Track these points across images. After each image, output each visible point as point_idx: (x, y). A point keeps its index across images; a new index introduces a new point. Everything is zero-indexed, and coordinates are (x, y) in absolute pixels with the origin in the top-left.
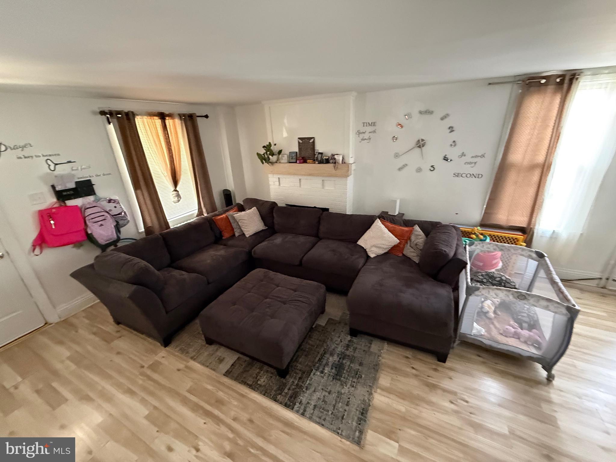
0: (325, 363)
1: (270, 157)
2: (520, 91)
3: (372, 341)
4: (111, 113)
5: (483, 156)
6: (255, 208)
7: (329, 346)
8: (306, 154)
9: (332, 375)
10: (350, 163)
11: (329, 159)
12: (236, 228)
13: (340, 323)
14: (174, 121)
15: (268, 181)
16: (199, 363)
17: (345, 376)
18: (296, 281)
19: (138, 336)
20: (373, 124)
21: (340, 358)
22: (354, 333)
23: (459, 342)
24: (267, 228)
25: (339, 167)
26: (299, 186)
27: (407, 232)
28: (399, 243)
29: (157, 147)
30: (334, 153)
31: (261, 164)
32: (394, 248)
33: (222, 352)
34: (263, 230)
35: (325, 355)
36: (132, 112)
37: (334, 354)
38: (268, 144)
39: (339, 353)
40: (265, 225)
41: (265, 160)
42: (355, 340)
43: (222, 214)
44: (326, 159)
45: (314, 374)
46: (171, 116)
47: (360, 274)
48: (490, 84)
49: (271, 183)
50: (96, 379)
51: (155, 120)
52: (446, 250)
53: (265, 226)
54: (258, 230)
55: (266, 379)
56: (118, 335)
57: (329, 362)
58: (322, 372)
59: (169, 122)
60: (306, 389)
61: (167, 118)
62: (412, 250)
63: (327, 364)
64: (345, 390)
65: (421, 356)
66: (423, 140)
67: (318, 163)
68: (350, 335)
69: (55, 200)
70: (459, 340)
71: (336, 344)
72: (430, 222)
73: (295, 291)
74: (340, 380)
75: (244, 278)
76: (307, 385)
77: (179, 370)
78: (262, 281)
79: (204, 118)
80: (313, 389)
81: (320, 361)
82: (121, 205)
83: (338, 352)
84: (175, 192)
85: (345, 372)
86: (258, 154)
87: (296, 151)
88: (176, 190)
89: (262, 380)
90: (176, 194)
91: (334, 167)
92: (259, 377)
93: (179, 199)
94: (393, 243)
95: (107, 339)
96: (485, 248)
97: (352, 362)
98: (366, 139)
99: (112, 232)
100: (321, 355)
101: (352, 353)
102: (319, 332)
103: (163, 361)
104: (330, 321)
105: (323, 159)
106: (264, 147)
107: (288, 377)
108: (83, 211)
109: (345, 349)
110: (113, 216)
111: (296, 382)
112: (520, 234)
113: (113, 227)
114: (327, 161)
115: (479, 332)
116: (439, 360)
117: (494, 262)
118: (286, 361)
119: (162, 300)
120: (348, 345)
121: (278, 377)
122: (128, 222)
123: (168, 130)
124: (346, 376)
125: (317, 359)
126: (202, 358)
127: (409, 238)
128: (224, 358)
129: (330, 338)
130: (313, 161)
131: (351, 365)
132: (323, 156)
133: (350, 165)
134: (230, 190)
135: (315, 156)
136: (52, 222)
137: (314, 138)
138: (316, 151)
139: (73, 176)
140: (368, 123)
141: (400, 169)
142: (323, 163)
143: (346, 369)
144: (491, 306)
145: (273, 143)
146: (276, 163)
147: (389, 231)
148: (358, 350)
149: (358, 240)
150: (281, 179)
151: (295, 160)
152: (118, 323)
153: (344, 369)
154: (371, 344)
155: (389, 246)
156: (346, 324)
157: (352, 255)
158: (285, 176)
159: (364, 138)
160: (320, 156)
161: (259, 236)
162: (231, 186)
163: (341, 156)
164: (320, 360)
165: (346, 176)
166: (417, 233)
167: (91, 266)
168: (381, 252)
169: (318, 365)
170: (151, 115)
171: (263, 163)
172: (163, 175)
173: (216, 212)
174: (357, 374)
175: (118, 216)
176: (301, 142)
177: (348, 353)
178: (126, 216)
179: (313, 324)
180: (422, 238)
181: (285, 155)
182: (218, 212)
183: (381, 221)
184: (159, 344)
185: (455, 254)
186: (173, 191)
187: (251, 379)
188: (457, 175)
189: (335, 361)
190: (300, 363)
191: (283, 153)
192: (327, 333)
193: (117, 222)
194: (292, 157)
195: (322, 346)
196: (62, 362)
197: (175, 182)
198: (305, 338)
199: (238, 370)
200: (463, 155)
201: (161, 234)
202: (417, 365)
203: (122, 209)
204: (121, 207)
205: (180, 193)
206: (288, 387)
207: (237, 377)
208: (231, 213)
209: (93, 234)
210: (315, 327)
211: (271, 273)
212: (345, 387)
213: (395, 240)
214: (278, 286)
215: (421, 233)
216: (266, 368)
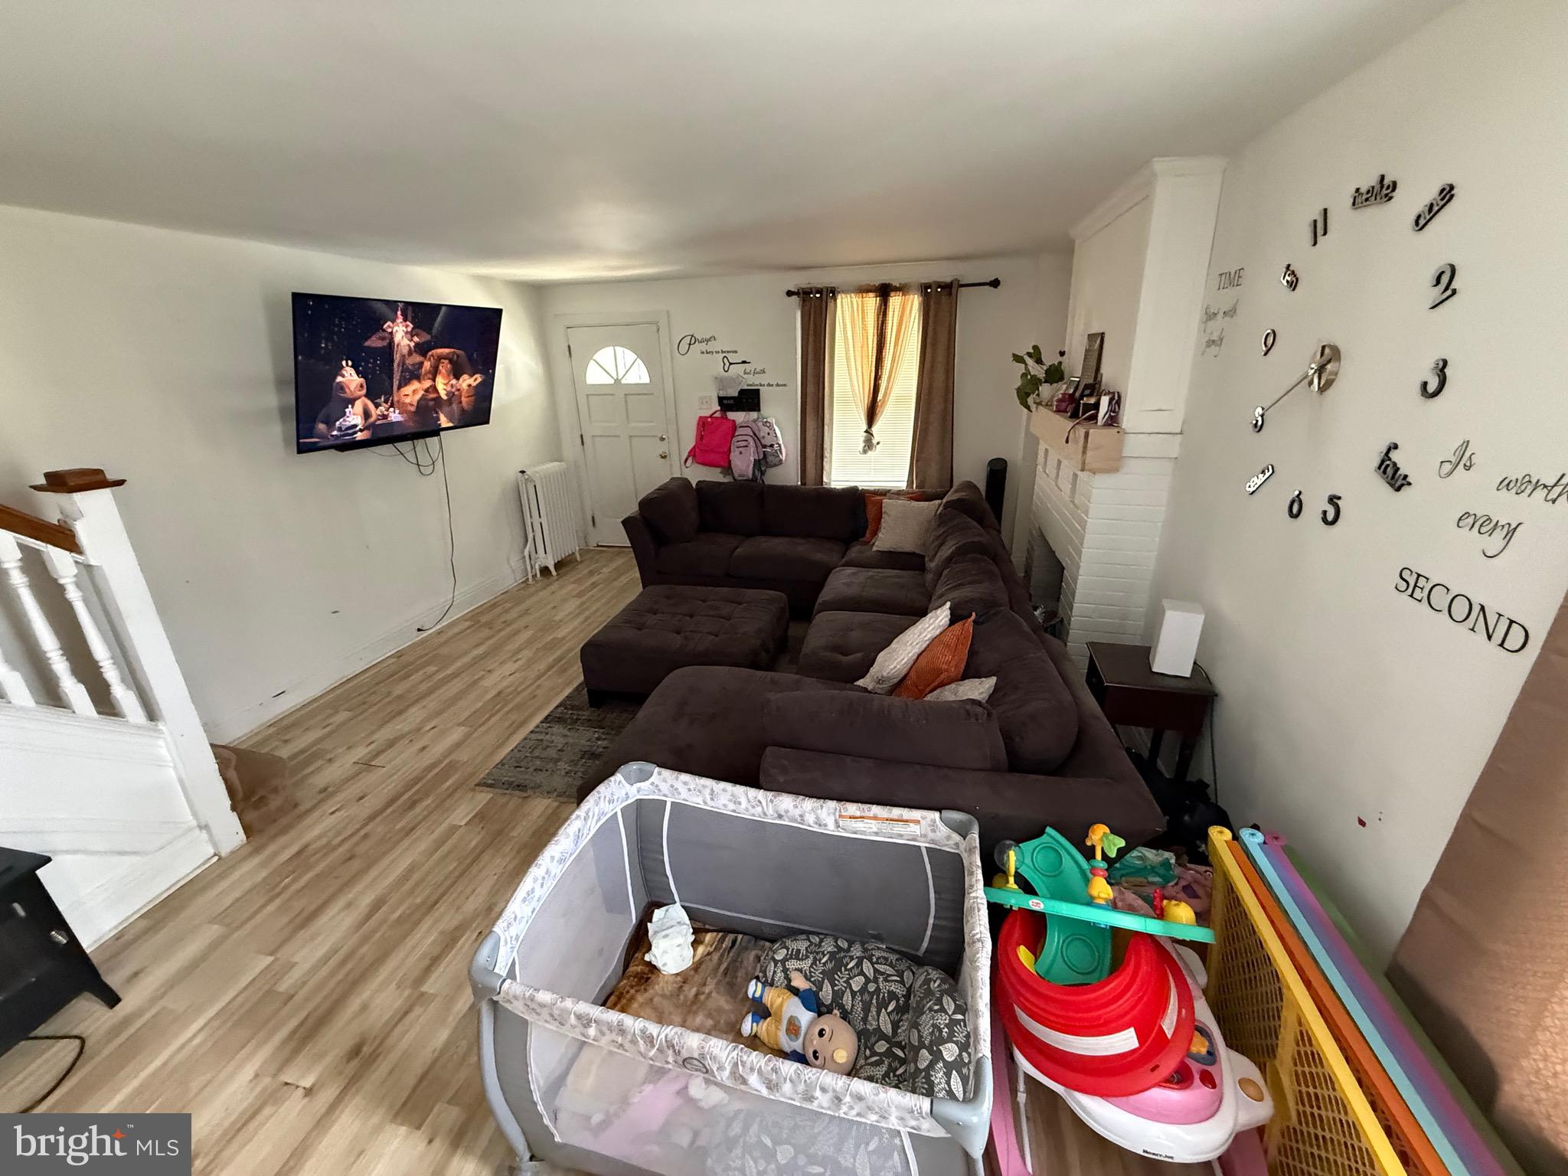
4: (799, 293)
5: (1563, 489)
10: (1122, 428)
14: (906, 298)
20: (1238, 277)
24: (924, 553)
44: (1086, 404)
49: (1039, 459)
51: (868, 299)
59: (895, 301)
61: (892, 294)
66: (1323, 351)
67: (1069, 416)
69: (718, 408)
79: (987, 287)
80: (570, 735)
82: (778, 433)
84: (865, 436)
87: (1080, 376)
88: (866, 432)
91: (1069, 433)
98: (1213, 342)
99: (748, 467)
108: (735, 430)
110: (763, 445)
111: (581, 718)
138: (1098, 379)
139: (741, 381)
140: (1228, 276)
159: (1212, 338)
163: (1108, 399)
170: (863, 290)
175: (770, 447)
176: (1088, 344)
186: (860, 436)
193: (765, 457)
197: (871, 415)
200: (1463, 458)
204: (776, 438)
205: (874, 438)
209: (732, 462)
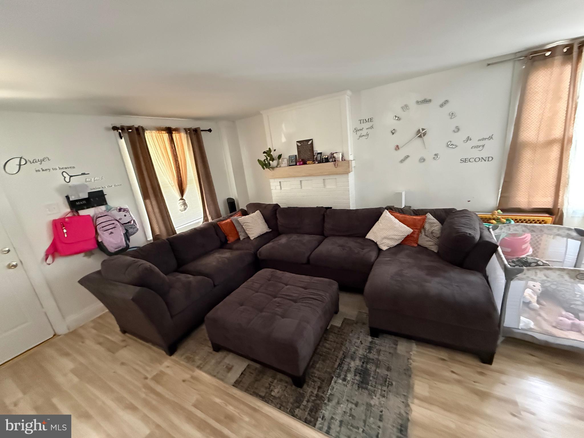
0: (346, 369)
1: (271, 162)
2: (524, 67)
3: (397, 341)
4: (122, 128)
5: (491, 138)
6: (258, 211)
7: (349, 349)
8: (305, 156)
9: (357, 383)
10: (350, 160)
11: (329, 159)
12: (240, 232)
13: (357, 323)
14: (180, 135)
15: (270, 185)
16: (206, 372)
17: (372, 383)
18: (306, 279)
19: (143, 345)
20: (371, 120)
21: (363, 363)
22: (375, 333)
23: (503, 338)
24: (271, 230)
25: (339, 164)
26: (300, 188)
27: (420, 220)
28: (413, 233)
29: (164, 157)
30: (333, 152)
31: (263, 170)
32: (408, 238)
33: (230, 359)
34: (267, 233)
35: (345, 360)
36: (142, 128)
37: (356, 358)
38: (268, 150)
39: (362, 357)
40: (269, 227)
41: (266, 165)
42: (377, 342)
43: (226, 219)
44: (325, 158)
45: (335, 382)
46: (177, 130)
47: (374, 267)
48: (489, 65)
49: (272, 188)
50: (97, 393)
51: (163, 134)
52: (470, 233)
53: (269, 229)
54: (263, 232)
55: (281, 389)
56: (123, 344)
57: (351, 368)
58: (344, 380)
59: (175, 135)
60: (329, 401)
61: (174, 132)
62: (428, 239)
63: (349, 370)
64: (375, 401)
65: (460, 357)
66: (423, 129)
67: (318, 163)
68: (371, 336)
69: (69, 210)
70: (503, 336)
71: (356, 346)
72: (443, 209)
73: (305, 288)
74: (366, 389)
75: (252, 278)
76: (329, 395)
77: (184, 381)
78: (269, 280)
79: (208, 131)
80: (336, 401)
81: (341, 367)
82: (131, 213)
83: (360, 356)
84: (182, 201)
85: (371, 378)
86: (258, 160)
87: (295, 155)
88: (182, 199)
89: (276, 391)
90: (182, 202)
91: (335, 165)
92: (272, 387)
93: (186, 207)
94: (406, 233)
95: (112, 349)
96: (512, 231)
97: (377, 366)
98: (363, 136)
99: (122, 239)
100: (341, 359)
101: (376, 356)
102: (335, 333)
103: (168, 371)
104: (346, 322)
105: (322, 158)
106: (264, 153)
107: (305, 386)
108: (94, 221)
109: (367, 351)
110: (123, 224)
111: (315, 392)
112: (547, 215)
113: (123, 235)
114: (327, 160)
115: (527, 324)
116: (484, 362)
117: (524, 247)
118: (303, 365)
119: (167, 304)
120: (370, 347)
121: (294, 386)
122: (137, 230)
123: (175, 142)
124: (374, 384)
125: (337, 364)
126: (208, 367)
127: (423, 227)
128: (233, 366)
129: (348, 340)
130: (313, 162)
131: (377, 370)
132: (322, 156)
133: (350, 161)
134: (234, 198)
135: (314, 157)
136: (65, 231)
137: (312, 139)
138: (315, 152)
139: (87, 186)
140: (364, 120)
141: (402, 161)
142: (323, 162)
143: (372, 375)
144: (533, 295)
145: (273, 149)
146: (276, 168)
147: (400, 221)
148: (383, 353)
149: (367, 234)
150: (282, 183)
151: (295, 163)
152: (124, 331)
153: (369, 375)
154: (397, 345)
155: (402, 237)
156: (364, 324)
157: (363, 249)
158: (286, 179)
159: (362, 135)
160: (319, 156)
161: (263, 238)
162: (234, 194)
163: (341, 154)
164: (340, 365)
165: (347, 173)
166: (430, 221)
167: (99, 272)
168: (394, 243)
169: (338, 371)
170: (159, 129)
171: (264, 169)
172: (170, 185)
173: (221, 218)
174: (386, 381)
175: (128, 224)
176: (299, 145)
177: (371, 356)
178: (135, 224)
179: (328, 326)
180: (437, 226)
181: (284, 159)
182: (223, 217)
183: (389, 212)
184: (164, 353)
185: (481, 237)
186: (179, 200)
187: (263, 389)
188: (464, 161)
189: (358, 366)
190: (318, 370)
191: (282, 158)
192: (345, 334)
193: (127, 230)
194: (292, 160)
195: (340, 349)
196: (65, 375)
197: (182, 191)
198: (320, 341)
199: (248, 380)
200: (469, 139)
201: (168, 239)
202: (457, 368)
203: (132, 217)
204: (131, 216)
205: (186, 202)
206: (306, 399)
207: (248, 387)
208: (235, 217)
209: (104, 242)
210: (330, 328)
211: (279, 273)
212: (374, 397)
213: (408, 230)
214: (286, 285)
215: (435, 221)
216: (280, 376)
